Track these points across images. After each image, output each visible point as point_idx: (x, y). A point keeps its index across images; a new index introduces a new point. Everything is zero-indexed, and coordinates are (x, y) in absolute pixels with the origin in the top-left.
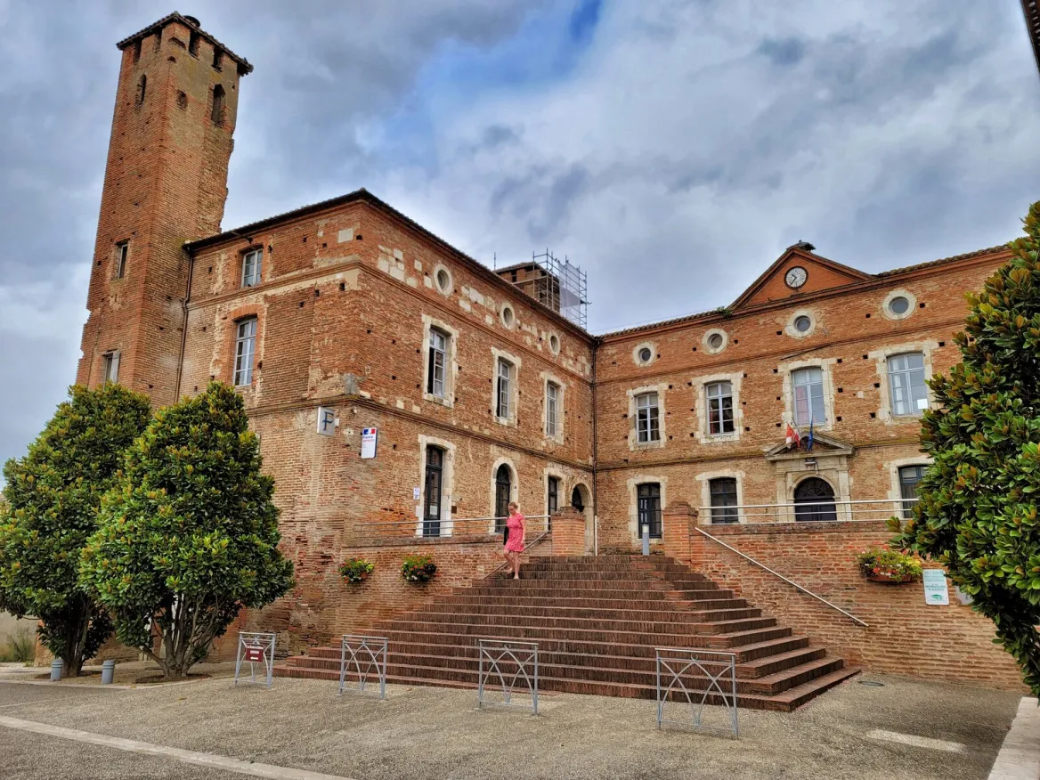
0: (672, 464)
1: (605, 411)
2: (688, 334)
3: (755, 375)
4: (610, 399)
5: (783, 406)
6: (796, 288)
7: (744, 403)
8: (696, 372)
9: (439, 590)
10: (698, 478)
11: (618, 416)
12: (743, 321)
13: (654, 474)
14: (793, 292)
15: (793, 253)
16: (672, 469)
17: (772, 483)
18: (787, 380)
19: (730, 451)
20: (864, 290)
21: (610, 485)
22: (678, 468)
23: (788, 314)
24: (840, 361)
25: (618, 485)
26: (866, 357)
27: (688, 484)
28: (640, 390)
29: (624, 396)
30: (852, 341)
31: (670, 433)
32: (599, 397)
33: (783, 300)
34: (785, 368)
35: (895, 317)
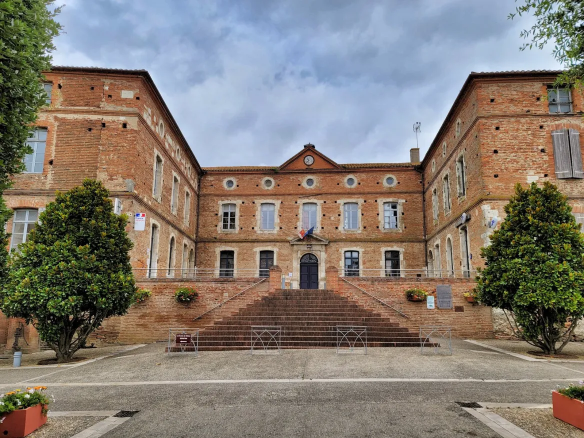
0: (241, 242)
1: (205, 210)
2: (255, 177)
3: (287, 203)
4: (208, 204)
5: (298, 219)
6: (309, 165)
7: (280, 216)
8: (258, 197)
9: (198, 306)
10: (254, 250)
11: (212, 214)
12: (283, 176)
13: (231, 246)
14: (307, 167)
15: (309, 149)
16: (241, 244)
17: (291, 254)
18: (301, 207)
19: (272, 238)
20: (338, 172)
21: (205, 250)
22: (244, 244)
23: (304, 176)
24: (325, 202)
25: (210, 250)
26: (336, 202)
27: (249, 252)
28: (226, 202)
29: (217, 203)
30: (331, 194)
31: (241, 226)
32: (201, 202)
33: (303, 170)
34: (301, 201)
35: (349, 187)
